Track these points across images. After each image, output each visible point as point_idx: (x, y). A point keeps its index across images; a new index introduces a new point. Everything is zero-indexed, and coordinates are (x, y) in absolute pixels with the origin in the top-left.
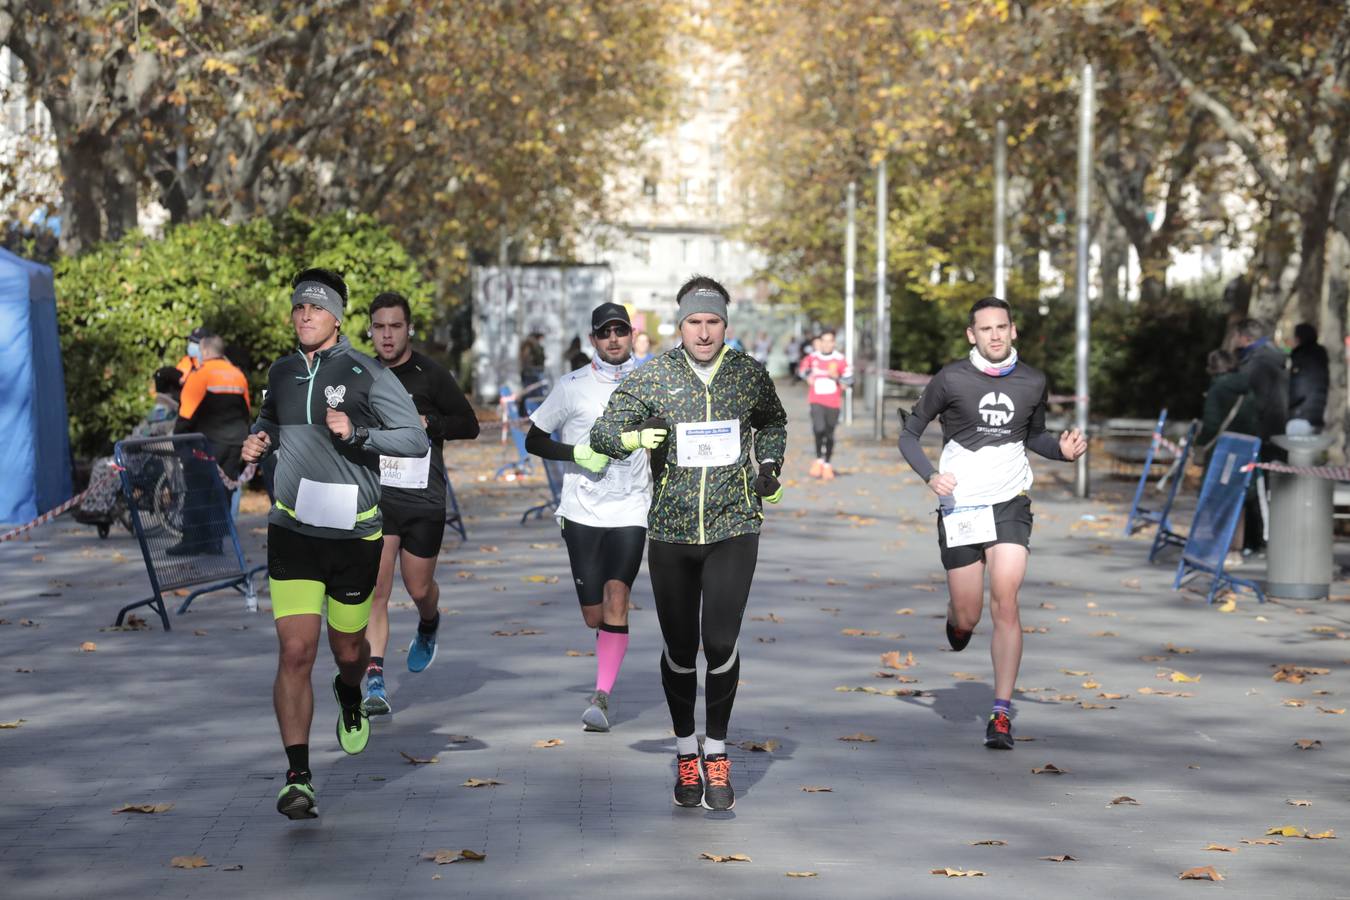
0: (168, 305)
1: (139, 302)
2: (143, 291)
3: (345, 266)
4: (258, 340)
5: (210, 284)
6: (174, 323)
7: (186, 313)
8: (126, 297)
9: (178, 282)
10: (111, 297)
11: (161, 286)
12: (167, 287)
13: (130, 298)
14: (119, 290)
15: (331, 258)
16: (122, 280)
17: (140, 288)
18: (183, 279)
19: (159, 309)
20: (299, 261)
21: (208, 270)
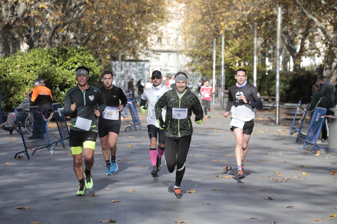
0: (29, 71)
1: (21, 70)
2: (22, 67)
3: (77, 61)
4: (53, 81)
5: (40, 65)
6: (31, 76)
7: (34, 73)
8: (17, 69)
9: (32, 65)
10: (13, 69)
11: (27, 66)
12: (28, 66)
13: (18, 69)
14: (15, 67)
15: (73, 59)
16: (16, 64)
17: (21, 66)
18: (33, 64)
19: (26, 72)
20: (65, 59)
21: (39, 62)
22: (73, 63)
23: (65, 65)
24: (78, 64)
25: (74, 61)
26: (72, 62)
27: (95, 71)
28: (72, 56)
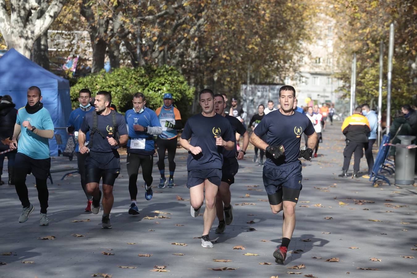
2: (102, 88)
3: (165, 82)
5: (123, 86)
7: (115, 95)
9: (113, 85)
10: (93, 90)
11: (107, 86)
12: (109, 87)
14: (95, 88)
15: (160, 79)
16: (96, 85)
18: (114, 85)
20: (151, 80)
21: (122, 82)
22: (160, 84)
23: (151, 86)
24: (165, 85)
25: (160, 82)
26: (159, 83)
27: (187, 93)
28: (159, 77)
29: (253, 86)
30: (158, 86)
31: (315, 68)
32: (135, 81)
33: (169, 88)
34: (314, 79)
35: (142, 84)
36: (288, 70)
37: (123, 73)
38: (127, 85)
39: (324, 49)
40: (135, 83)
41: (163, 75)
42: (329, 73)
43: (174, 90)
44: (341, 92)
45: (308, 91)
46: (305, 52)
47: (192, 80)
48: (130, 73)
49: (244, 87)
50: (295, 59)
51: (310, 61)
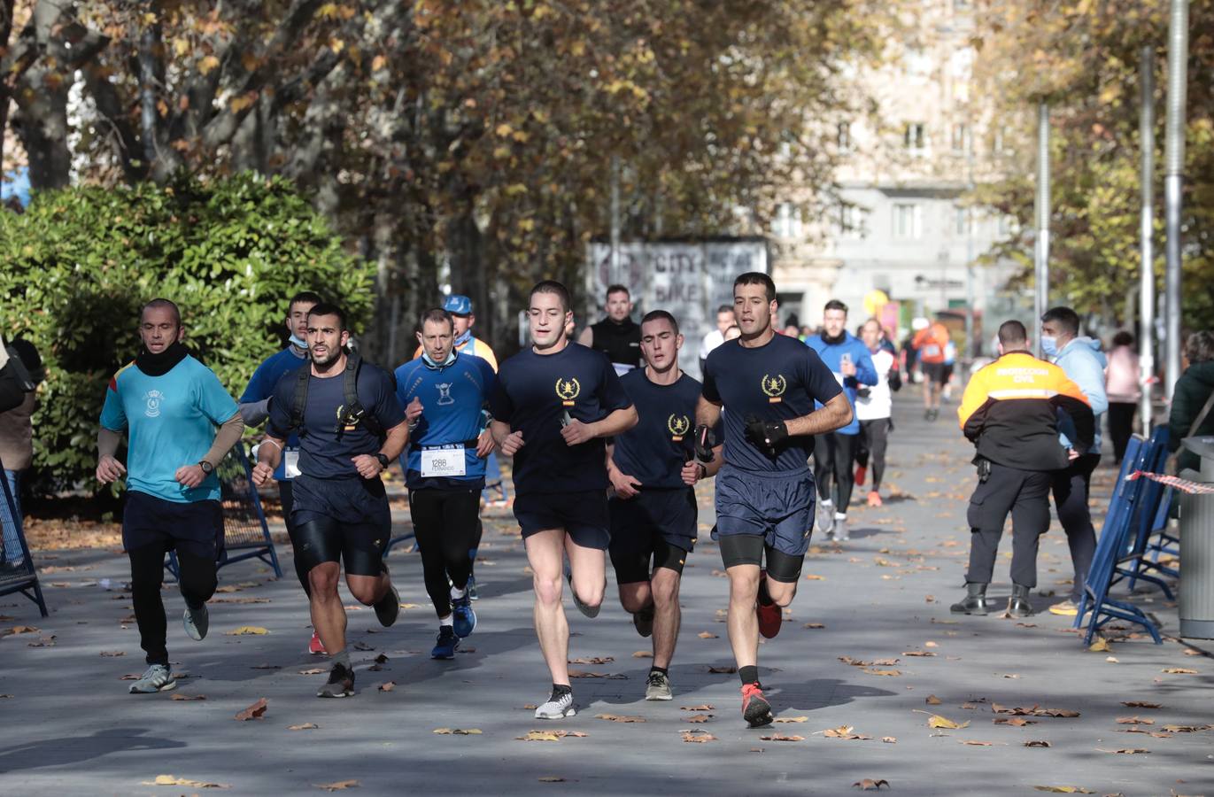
0: (18, 291)
3: (247, 241)
4: (121, 334)
5: (73, 265)
6: (25, 313)
7: (41, 301)
9: (31, 261)
11: (9, 267)
12: (17, 269)
15: (229, 231)
18: (38, 258)
19: (7, 296)
20: (191, 232)
21: (68, 246)
22: (230, 250)
23: (192, 259)
24: (250, 255)
25: (230, 242)
26: (223, 248)
27: (345, 286)
28: (225, 221)
29: (636, 248)
30: (221, 260)
31: (896, 167)
32: (125, 241)
33: (266, 267)
34: (897, 211)
35: (153, 251)
36: (788, 177)
37: (71, 208)
38: (91, 259)
39: (935, 86)
40: (127, 249)
41: (239, 215)
42: (954, 186)
43: (288, 273)
44: (1003, 261)
45: (876, 263)
46: (855, 103)
47: (384, 233)
48: (104, 209)
49: (600, 253)
50: (812, 134)
51: (875, 140)
